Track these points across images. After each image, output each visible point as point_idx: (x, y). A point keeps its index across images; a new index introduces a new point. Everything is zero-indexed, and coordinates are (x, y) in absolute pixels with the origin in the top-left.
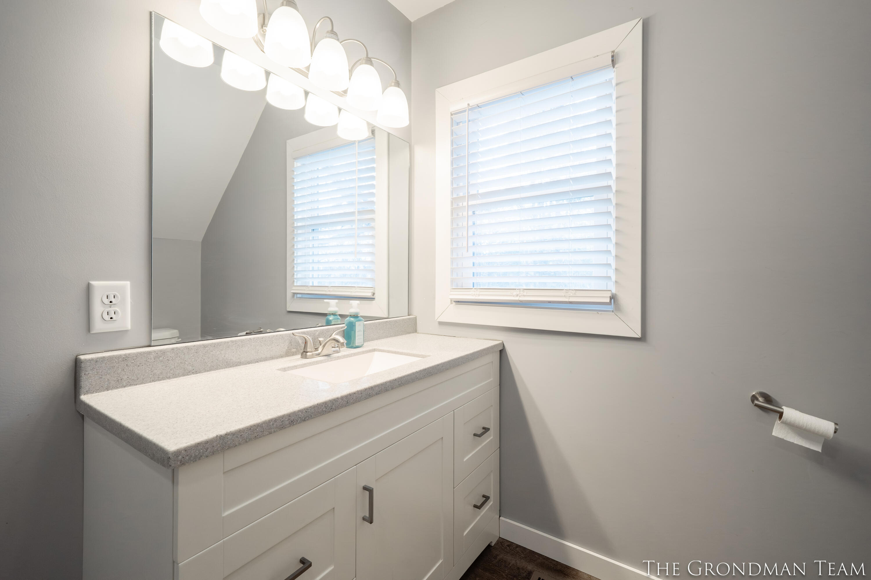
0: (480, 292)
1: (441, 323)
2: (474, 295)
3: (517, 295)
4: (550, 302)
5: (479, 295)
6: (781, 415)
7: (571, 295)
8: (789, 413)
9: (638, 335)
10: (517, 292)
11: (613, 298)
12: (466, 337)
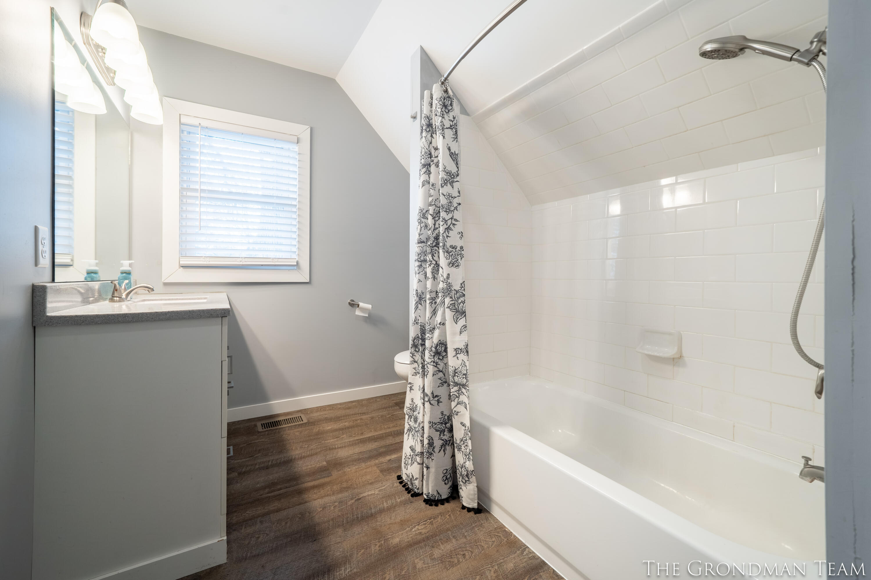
0: (209, 259)
1: (166, 284)
2: (205, 261)
3: (241, 261)
4: (262, 265)
5: (209, 261)
6: (358, 305)
7: (276, 261)
8: (361, 304)
9: (308, 281)
10: (241, 259)
11: (297, 262)
12: (193, 293)
